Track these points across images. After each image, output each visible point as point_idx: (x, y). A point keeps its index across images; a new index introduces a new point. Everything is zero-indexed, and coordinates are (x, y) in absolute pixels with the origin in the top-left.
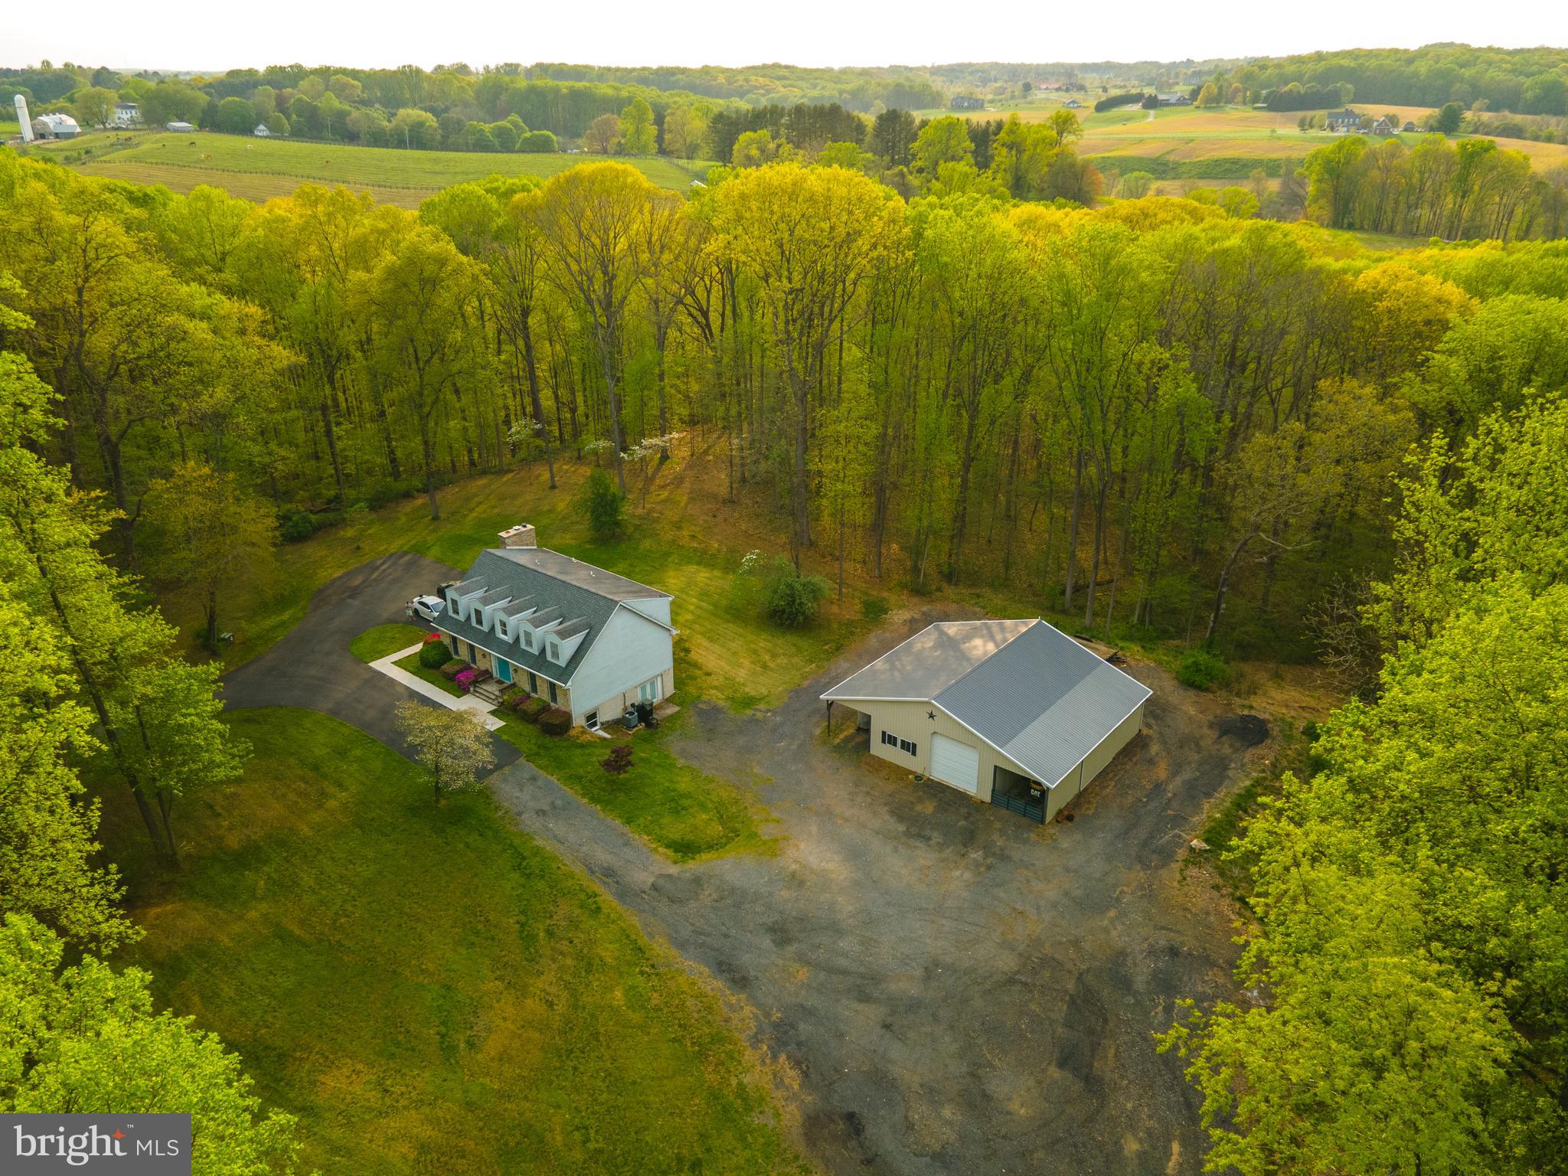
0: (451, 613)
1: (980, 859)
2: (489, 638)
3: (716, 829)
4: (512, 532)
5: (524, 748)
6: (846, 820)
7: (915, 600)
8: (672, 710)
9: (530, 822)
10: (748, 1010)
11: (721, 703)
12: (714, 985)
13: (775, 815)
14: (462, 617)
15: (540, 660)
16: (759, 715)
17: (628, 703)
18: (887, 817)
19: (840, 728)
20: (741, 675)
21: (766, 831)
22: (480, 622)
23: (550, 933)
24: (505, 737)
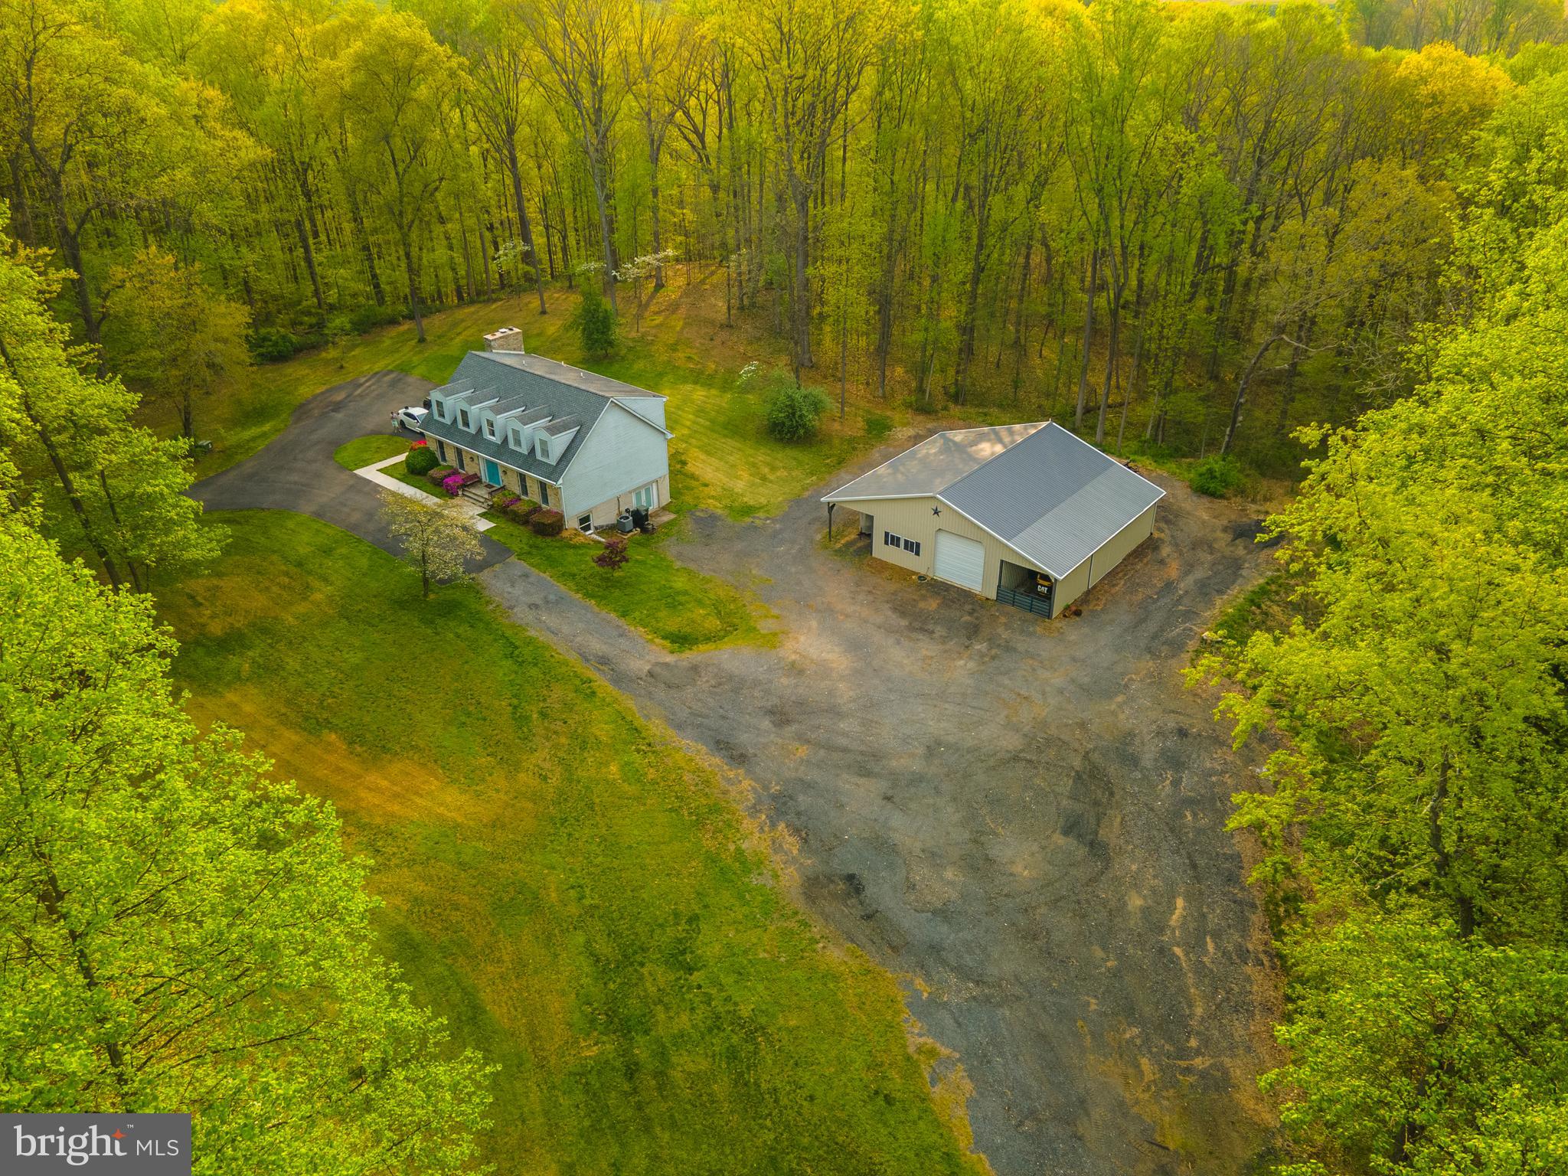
0: (436, 417)
1: (984, 650)
2: (477, 439)
3: (713, 623)
4: (498, 335)
5: (514, 548)
6: (847, 616)
7: (921, 418)
8: (667, 517)
9: (522, 614)
10: (746, 784)
11: (719, 512)
12: (711, 761)
13: (775, 612)
14: (448, 421)
15: (530, 459)
16: (757, 522)
17: (623, 509)
18: (889, 613)
19: (841, 534)
20: (739, 486)
21: (765, 626)
22: (466, 424)
23: (544, 715)
24: (495, 538)
